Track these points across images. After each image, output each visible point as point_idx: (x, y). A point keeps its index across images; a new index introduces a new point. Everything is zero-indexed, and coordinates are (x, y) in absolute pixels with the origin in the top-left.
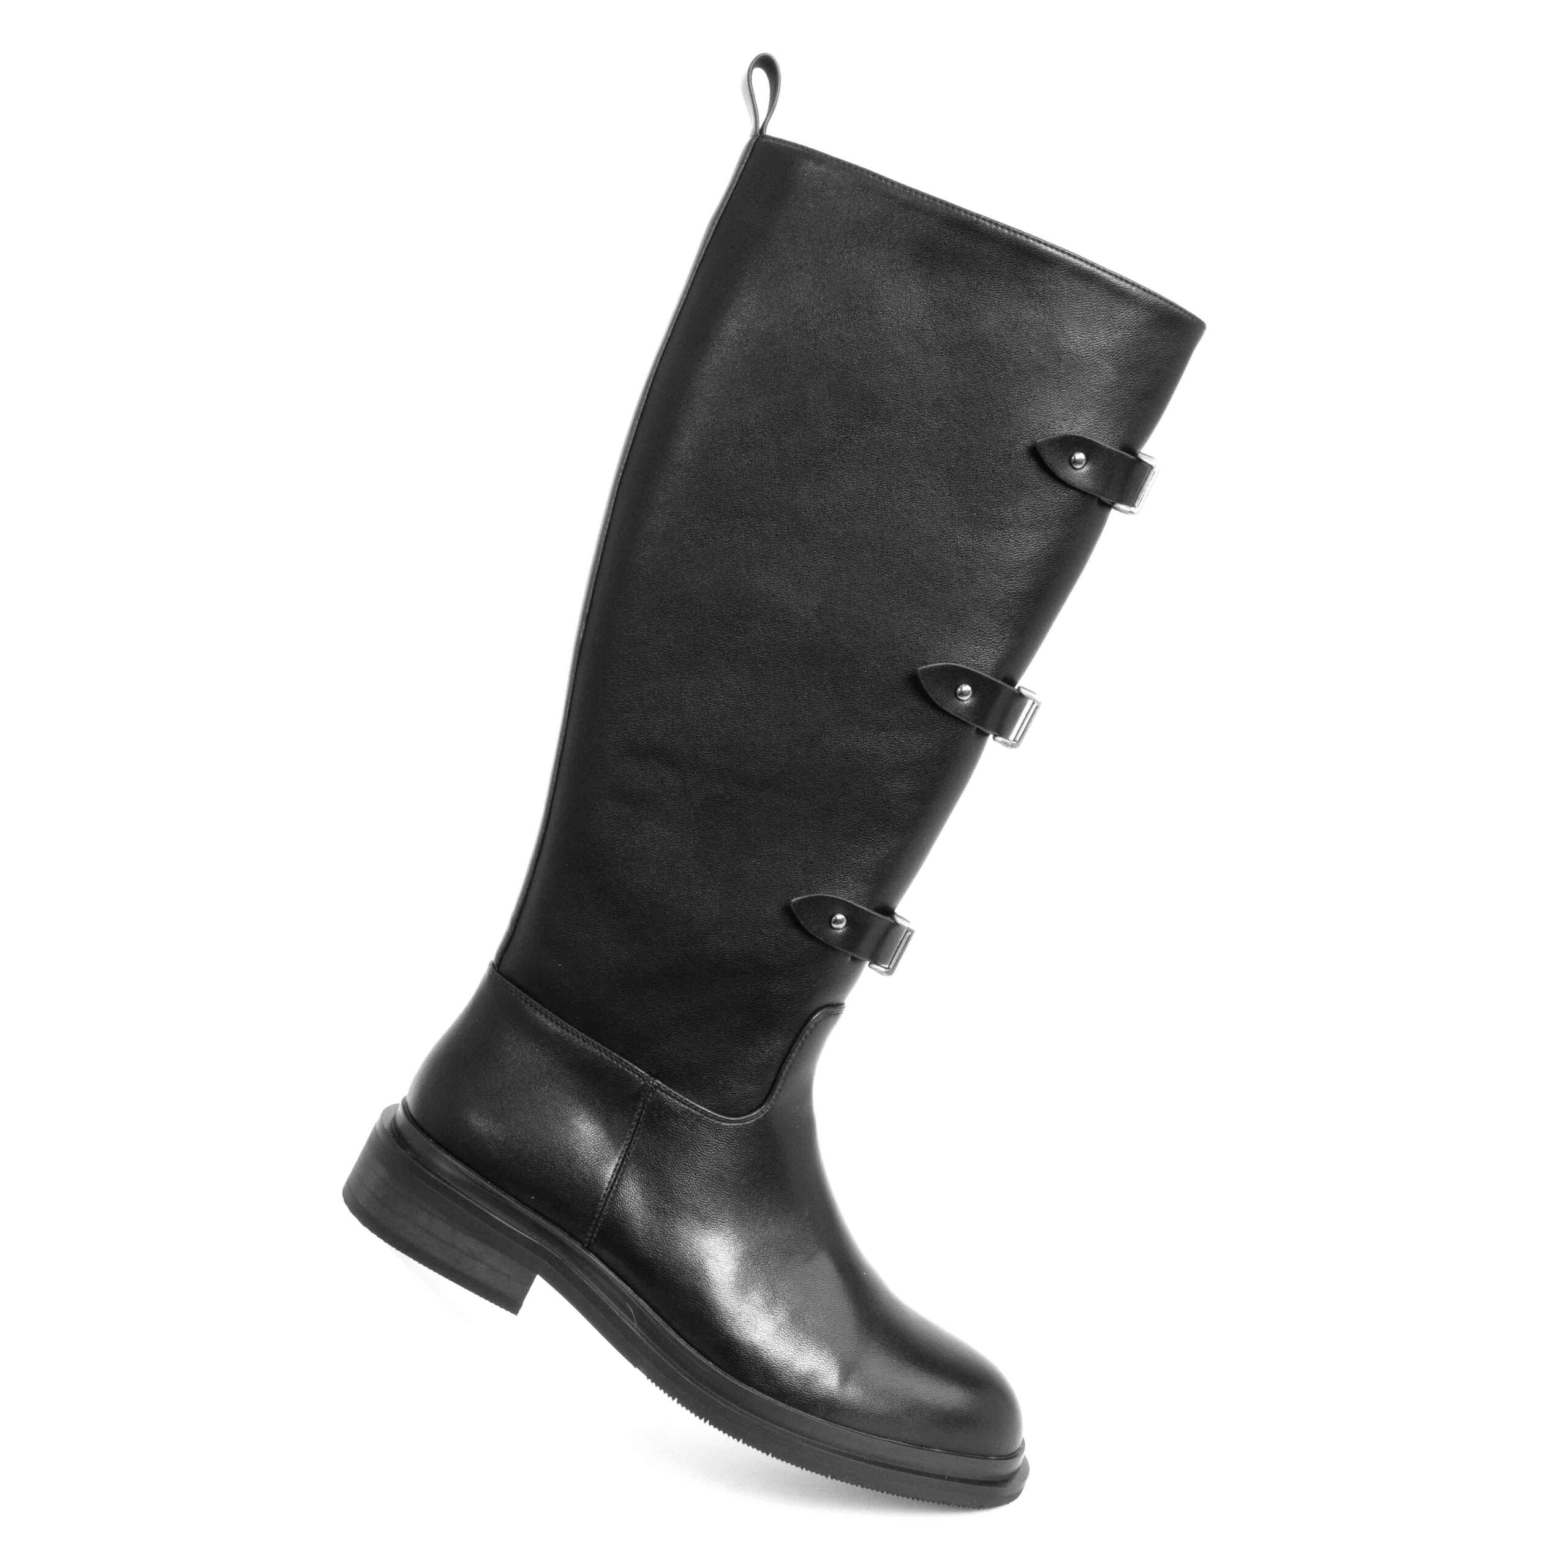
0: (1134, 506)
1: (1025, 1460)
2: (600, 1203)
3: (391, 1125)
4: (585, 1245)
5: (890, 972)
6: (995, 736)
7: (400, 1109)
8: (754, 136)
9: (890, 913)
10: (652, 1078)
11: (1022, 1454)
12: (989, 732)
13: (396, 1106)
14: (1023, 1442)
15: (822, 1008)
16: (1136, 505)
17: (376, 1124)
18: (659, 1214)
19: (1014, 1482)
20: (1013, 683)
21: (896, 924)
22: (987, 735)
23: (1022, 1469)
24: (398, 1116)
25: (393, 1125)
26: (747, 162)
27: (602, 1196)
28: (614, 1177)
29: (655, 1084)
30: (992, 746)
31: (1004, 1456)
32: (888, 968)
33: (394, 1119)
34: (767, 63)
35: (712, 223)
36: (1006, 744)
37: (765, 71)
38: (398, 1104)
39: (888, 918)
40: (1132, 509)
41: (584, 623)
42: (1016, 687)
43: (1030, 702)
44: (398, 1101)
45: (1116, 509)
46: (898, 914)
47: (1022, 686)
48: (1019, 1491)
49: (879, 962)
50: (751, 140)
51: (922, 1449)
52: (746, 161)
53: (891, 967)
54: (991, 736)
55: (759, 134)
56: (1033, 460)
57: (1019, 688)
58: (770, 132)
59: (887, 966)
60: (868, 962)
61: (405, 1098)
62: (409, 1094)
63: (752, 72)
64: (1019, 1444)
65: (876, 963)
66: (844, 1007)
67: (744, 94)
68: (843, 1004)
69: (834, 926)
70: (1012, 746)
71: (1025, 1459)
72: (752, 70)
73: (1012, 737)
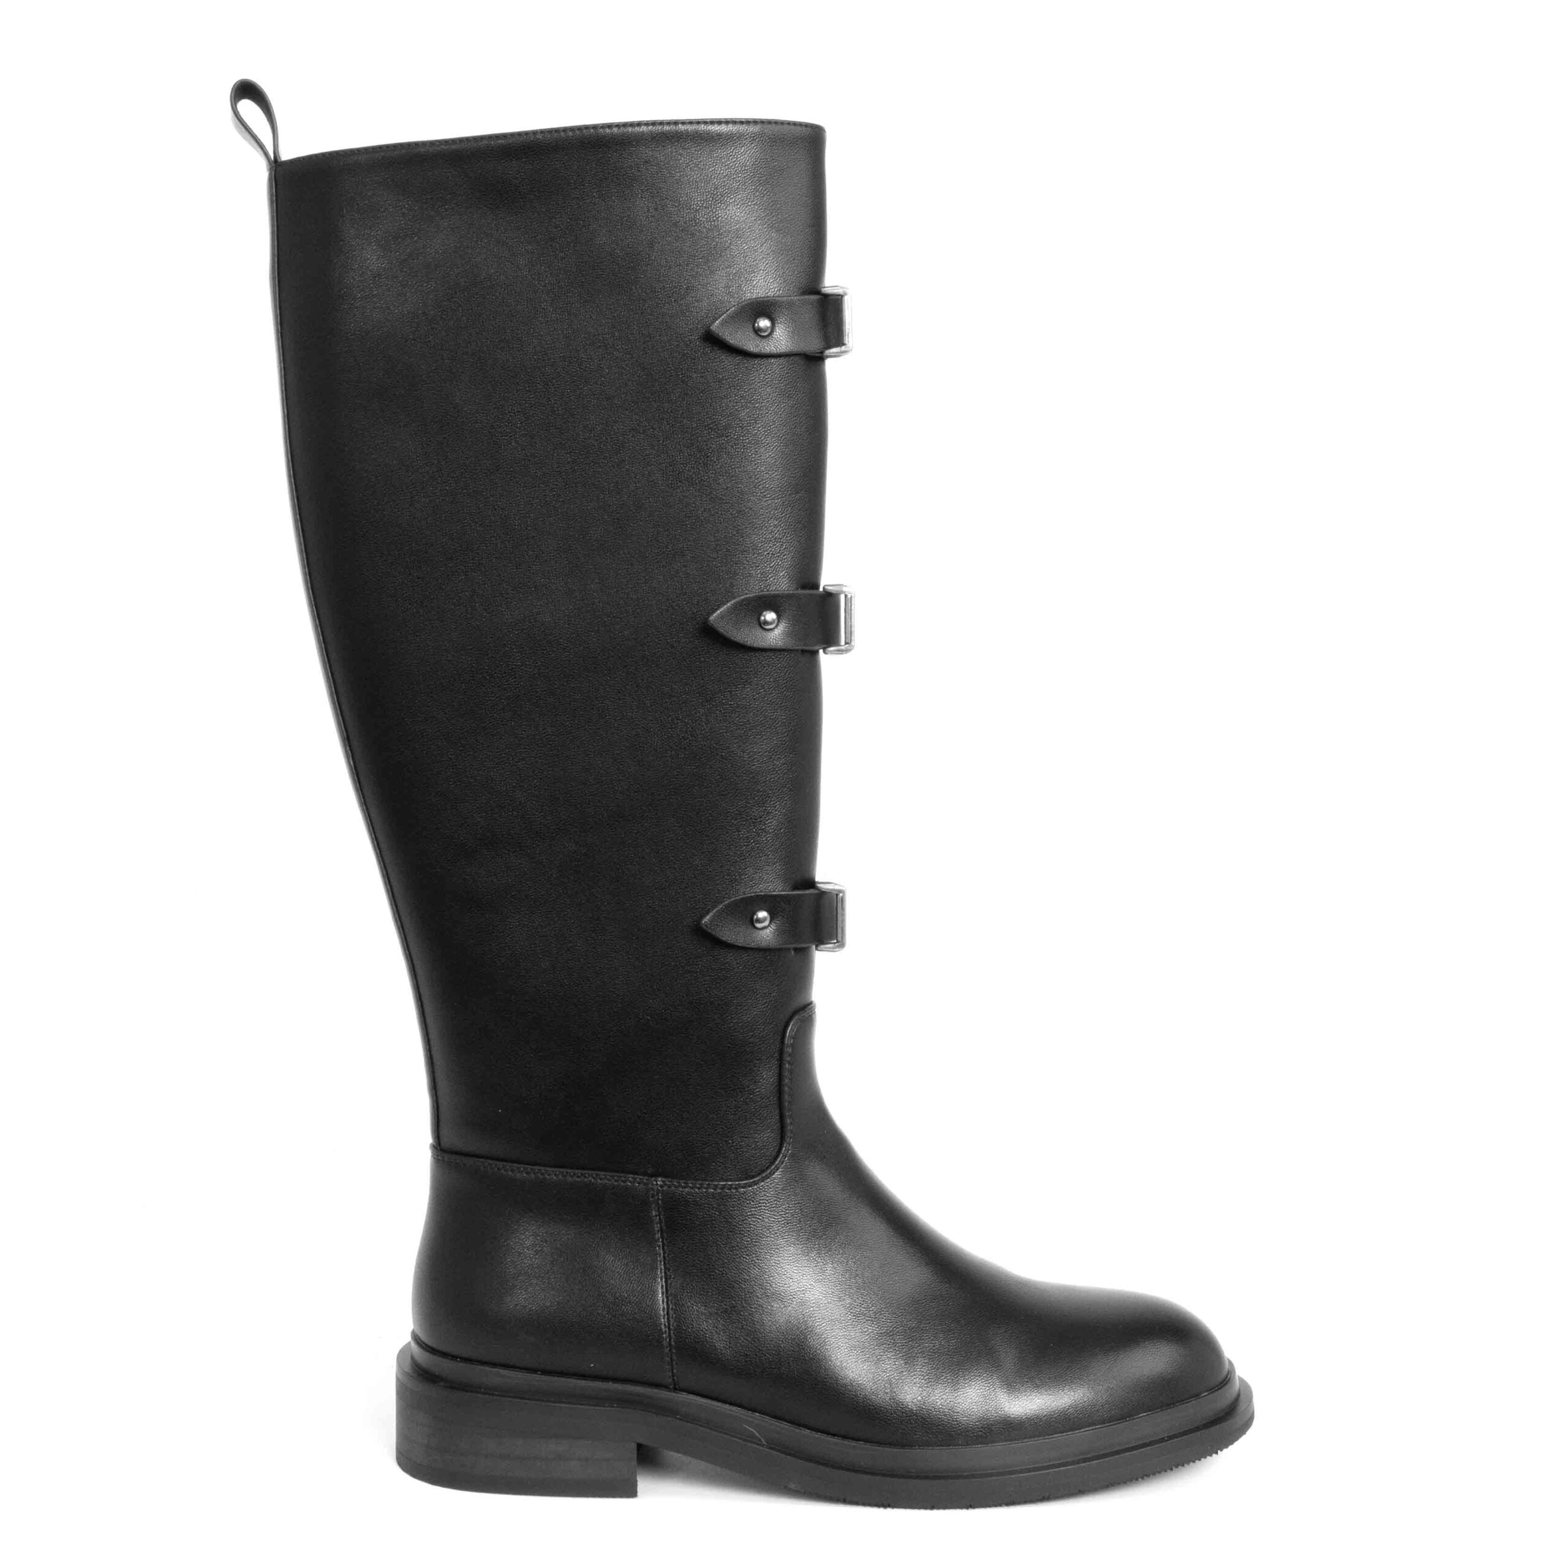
0: (844, 344)
1: (1242, 1380)
2: (664, 1335)
3: (412, 1366)
4: (671, 1387)
5: (841, 944)
6: (824, 649)
7: (413, 1345)
8: (270, 170)
9: (811, 884)
10: (653, 1179)
11: (1234, 1377)
12: (816, 648)
13: (408, 1344)
14: (1230, 1363)
15: (791, 1018)
16: (846, 341)
17: (396, 1374)
18: (731, 1315)
19: (1242, 1407)
20: (816, 586)
21: (823, 894)
22: (817, 652)
23: (1242, 1392)
24: (414, 1353)
25: (414, 1366)
26: (276, 199)
27: (663, 1327)
28: (665, 1300)
29: (659, 1183)
30: (828, 662)
31: (1217, 1386)
32: (837, 942)
33: (412, 1358)
34: (246, 90)
35: (273, 278)
36: (841, 652)
37: (249, 98)
38: (409, 1343)
39: (812, 891)
40: (843, 348)
41: (348, 748)
42: (821, 589)
43: (842, 597)
44: (408, 1338)
45: (828, 357)
46: (820, 881)
47: (825, 584)
48: (1250, 1414)
49: (825, 941)
50: (270, 175)
51: (1127, 1421)
52: (274, 198)
53: (840, 939)
54: (821, 651)
55: (274, 165)
56: (718, 350)
57: (824, 588)
58: (286, 155)
59: (835, 941)
60: (814, 947)
61: (413, 1330)
62: (414, 1325)
63: (237, 109)
64: (1227, 1366)
65: (823, 943)
66: (815, 1006)
67: (240, 132)
68: (811, 1003)
69: (758, 925)
70: (847, 651)
71: (1239, 1377)
72: (236, 106)
73: (843, 642)
